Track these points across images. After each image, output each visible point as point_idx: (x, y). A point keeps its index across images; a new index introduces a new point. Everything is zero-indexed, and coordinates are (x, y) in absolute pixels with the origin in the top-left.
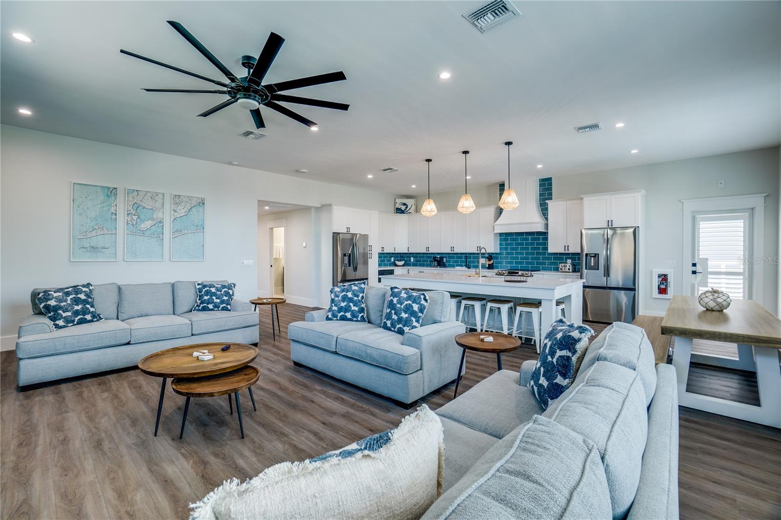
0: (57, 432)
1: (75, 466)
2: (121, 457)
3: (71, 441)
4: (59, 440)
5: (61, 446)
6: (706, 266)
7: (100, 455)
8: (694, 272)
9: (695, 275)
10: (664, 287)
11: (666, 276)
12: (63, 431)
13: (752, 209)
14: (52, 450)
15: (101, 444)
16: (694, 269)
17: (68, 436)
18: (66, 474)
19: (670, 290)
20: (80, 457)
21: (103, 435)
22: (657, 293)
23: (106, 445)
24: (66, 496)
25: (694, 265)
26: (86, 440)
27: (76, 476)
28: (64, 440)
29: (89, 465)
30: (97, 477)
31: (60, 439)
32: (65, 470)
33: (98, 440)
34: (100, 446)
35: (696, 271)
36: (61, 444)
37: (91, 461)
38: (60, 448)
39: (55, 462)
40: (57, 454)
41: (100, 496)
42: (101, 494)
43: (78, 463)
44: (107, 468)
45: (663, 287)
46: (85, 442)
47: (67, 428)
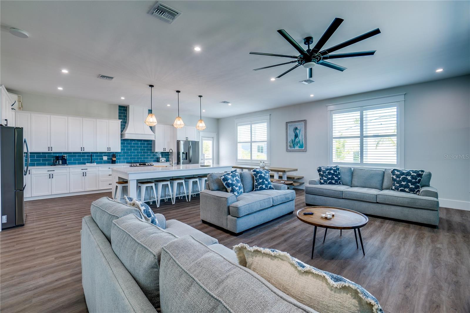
0: (409, 298)
1: (409, 267)
2: (387, 257)
3: (403, 283)
4: (411, 290)
5: (411, 283)
7: (395, 264)
12: (405, 295)
13: (213, 138)
14: (417, 284)
15: (390, 269)
17: (403, 288)
18: (414, 267)
20: (405, 270)
21: (384, 273)
23: (388, 267)
24: (418, 259)
26: (396, 277)
27: (411, 263)
28: (407, 286)
29: (403, 264)
30: (403, 257)
31: (409, 289)
32: (415, 268)
33: (389, 272)
34: (392, 268)
36: (410, 285)
37: (401, 264)
38: (412, 283)
39: (418, 276)
40: (415, 280)
41: (406, 252)
42: (405, 252)
43: (407, 268)
44: (397, 257)
46: (397, 276)
47: (401, 296)
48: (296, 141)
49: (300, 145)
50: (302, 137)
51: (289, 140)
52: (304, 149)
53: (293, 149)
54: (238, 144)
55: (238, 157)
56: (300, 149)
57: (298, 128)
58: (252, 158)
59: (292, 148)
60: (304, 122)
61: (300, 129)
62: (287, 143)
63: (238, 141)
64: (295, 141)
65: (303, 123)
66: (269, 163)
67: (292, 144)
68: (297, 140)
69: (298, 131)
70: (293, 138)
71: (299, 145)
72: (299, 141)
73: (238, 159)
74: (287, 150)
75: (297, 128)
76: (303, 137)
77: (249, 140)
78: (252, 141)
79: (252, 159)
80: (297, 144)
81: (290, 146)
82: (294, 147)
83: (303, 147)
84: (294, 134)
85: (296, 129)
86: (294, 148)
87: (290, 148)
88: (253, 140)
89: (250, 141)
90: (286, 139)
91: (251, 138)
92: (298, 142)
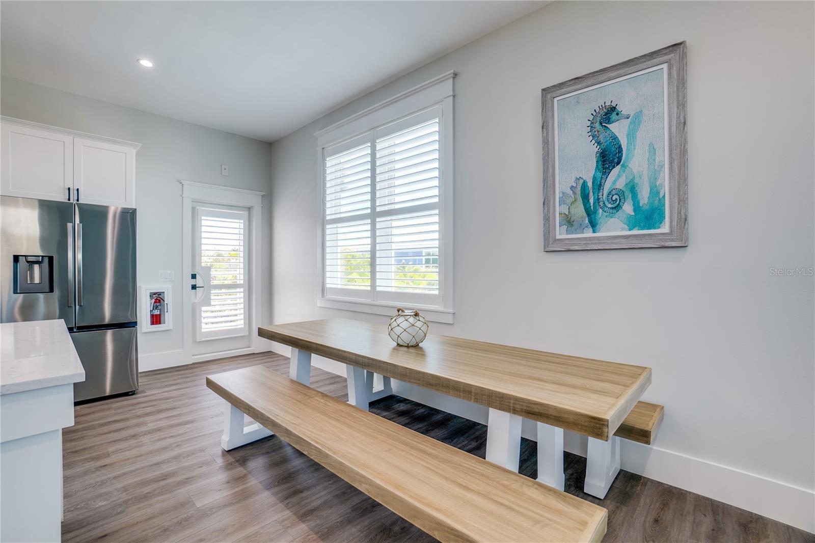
6: (208, 277)
8: (194, 287)
9: (194, 290)
10: (158, 313)
11: (159, 294)
13: (249, 208)
16: (193, 282)
19: (168, 317)
22: (150, 324)
25: (194, 277)
35: (196, 285)
45: (156, 312)
48: (607, 187)
49: (637, 207)
50: (652, 159)
51: (563, 183)
52: (665, 228)
53: (589, 234)
54: (328, 226)
55: (328, 281)
56: (636, 232)
57: (623, 108)
58: (378, 283)
59: (581, 228)
60: (668, 62)
61: (638, 115)
62: (546, 203)
63: (328, 218)
64: (599, 186)
65: (665, 66)
66: (451, 311)
67: (579, 210)
68: (616, 179)
69: (619, 129)
70: (588, 169)
71: (628, 208)
72: (633, 188)
73: (328, 286)
74: (551, 246)
75: (613, 109)
76: (664, 157)
77: (365, 206)
78: (378, 209)
79: (378, 289)
80: (617, 208)
81: (569, 222)
82: (593, 225)
83: (662, 217)
84: (594, 149)
85: (609, 114)
86: (594, 232)
87: (568, 232)
88: (382, 204)
89: (369, 211)
90: (545, 180)
91: (373, 200)
92: (621, 194)
